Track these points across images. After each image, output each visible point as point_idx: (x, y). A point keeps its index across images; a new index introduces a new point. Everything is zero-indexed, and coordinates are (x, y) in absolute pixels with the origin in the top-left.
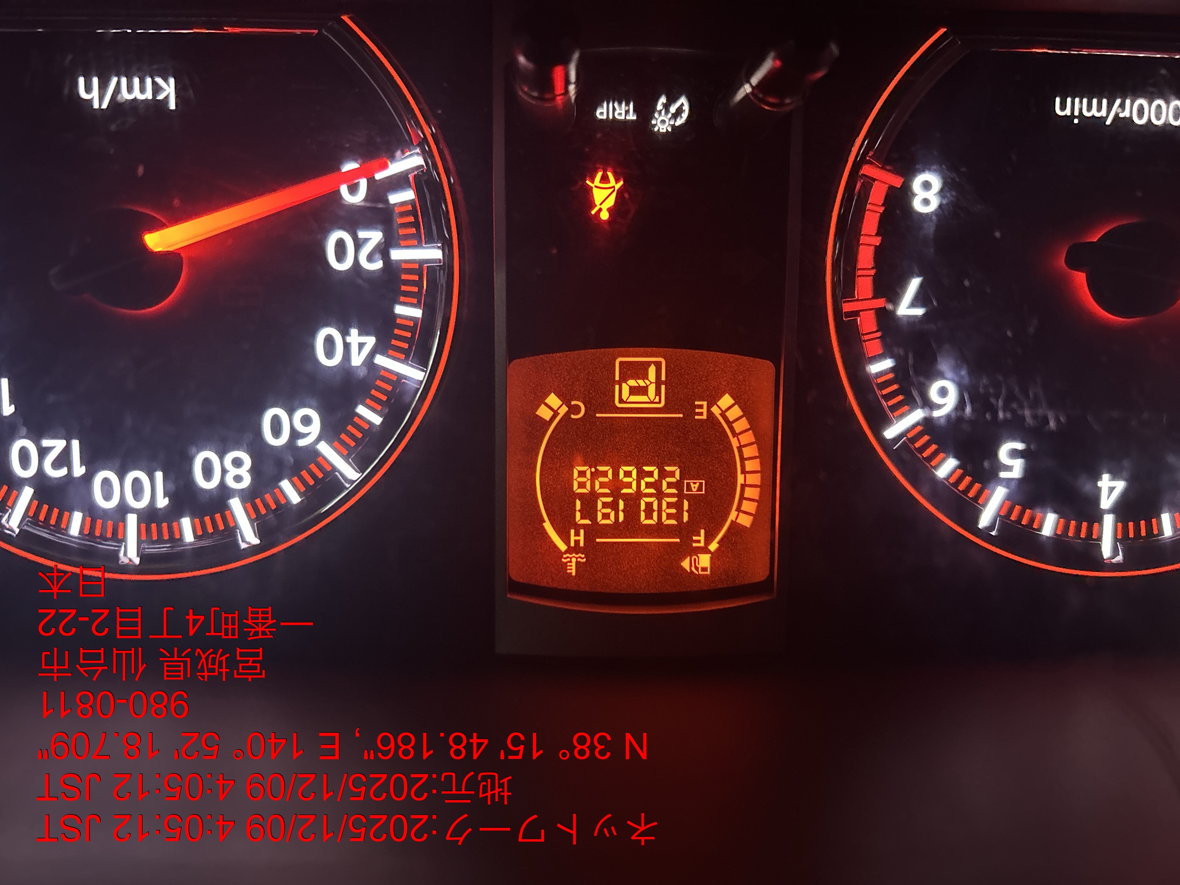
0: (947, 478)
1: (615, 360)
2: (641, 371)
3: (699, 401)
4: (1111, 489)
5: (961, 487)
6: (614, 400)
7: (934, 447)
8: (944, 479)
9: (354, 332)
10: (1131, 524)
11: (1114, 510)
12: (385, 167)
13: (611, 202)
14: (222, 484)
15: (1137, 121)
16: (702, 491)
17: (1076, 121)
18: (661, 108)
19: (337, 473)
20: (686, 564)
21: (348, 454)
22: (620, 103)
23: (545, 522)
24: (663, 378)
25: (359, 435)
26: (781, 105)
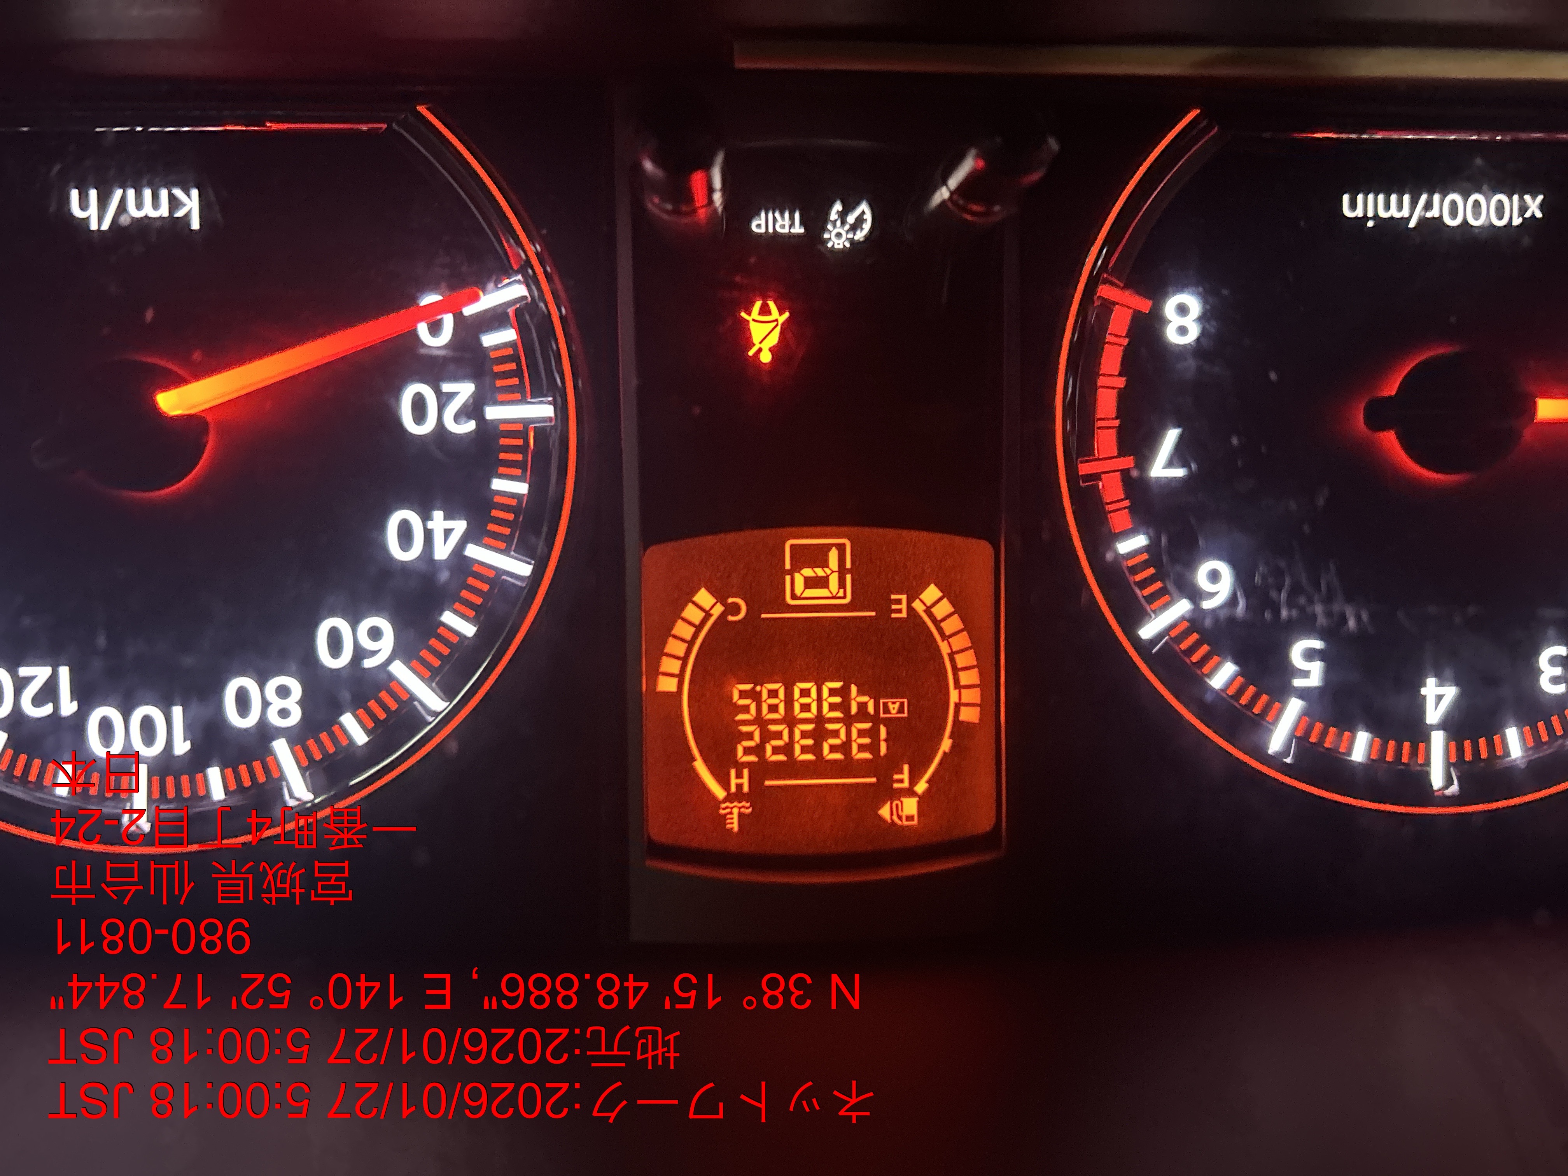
0: (1223, 690)
1: (784, 543)
2: (818, 557)
3: (896, 594)
4: (1439, 698)
5: (1244, 701)
6: (784, 599)
7: (1205, 648)
8: (1222, 690)
9: (438, 515)
10: (1467, 744)
11: (1445, 725)
12: (475, 298)
13: (774, 339)
14: (263, 723)
15: (1448, 221)
16: (904, 713)
17: (1370, 224)
18: (836, 217)
19: (416, 703)
20: (885, 812)
21: (430, 676)
22: (782, 214)
23: (696, 760)
24: (848, 565)
25: (446, 651)
26: (988, 213)
